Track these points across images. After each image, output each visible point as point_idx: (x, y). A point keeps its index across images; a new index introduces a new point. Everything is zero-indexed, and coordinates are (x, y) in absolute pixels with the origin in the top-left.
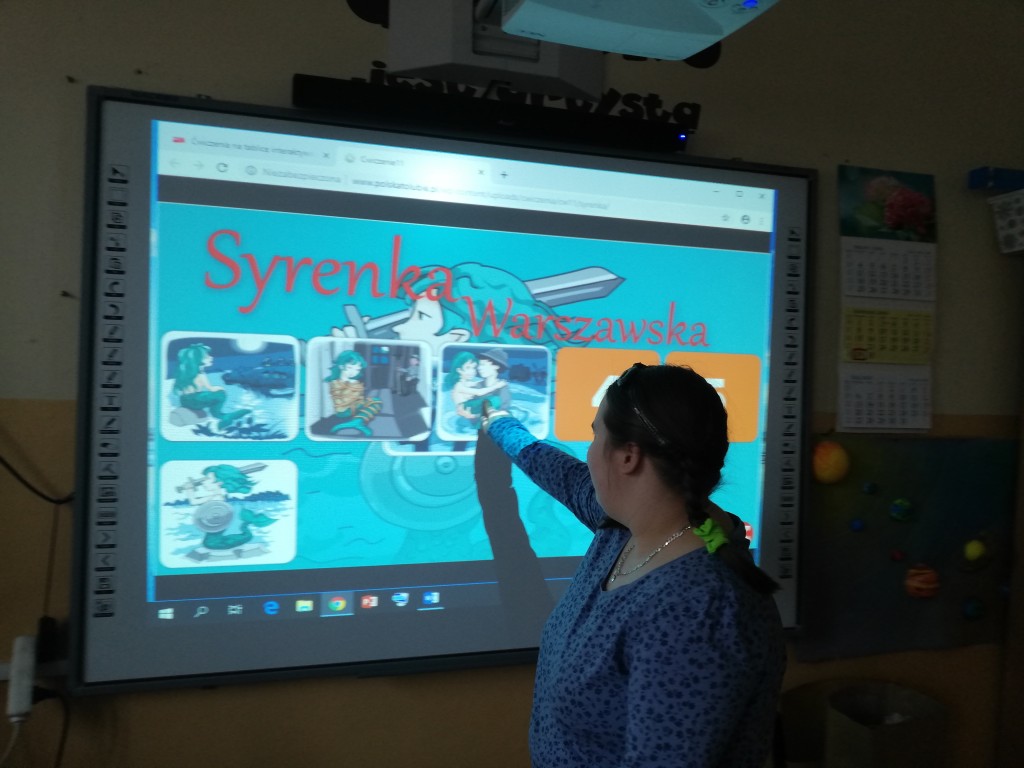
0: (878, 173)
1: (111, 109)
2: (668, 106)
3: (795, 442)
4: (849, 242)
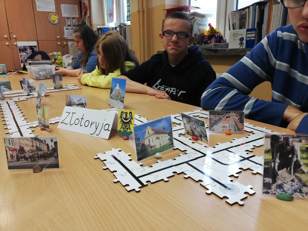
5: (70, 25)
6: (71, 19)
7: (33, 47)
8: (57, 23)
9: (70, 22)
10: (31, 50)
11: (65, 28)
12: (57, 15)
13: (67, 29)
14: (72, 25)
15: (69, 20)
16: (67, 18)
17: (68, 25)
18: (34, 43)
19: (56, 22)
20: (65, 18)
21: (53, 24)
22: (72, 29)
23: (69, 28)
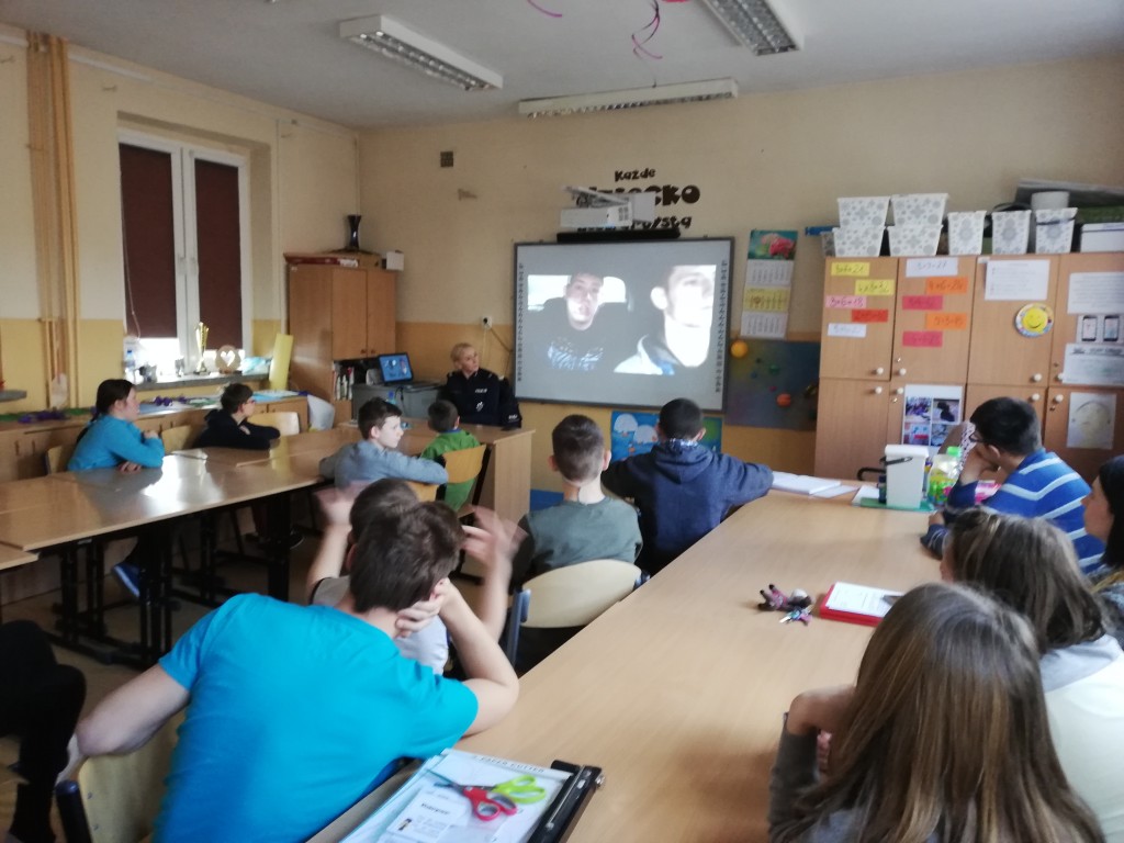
0: (769, 232)
1: (520, 249)
2: (679, 219)
3: (723, 342)
4: (751, 262)
5: (1093, 340)
6: (1101, 318)
7: (948, 403)
8: (1042, 332)
9: (1092, 329)
10: (940, 411)
11: (1070, 348)
12: (1048, 309)
13: (1078, 352)
14: (1100, 339)
15: (1092, 322)
16: (1086, 317)
17: (1084, 340)
18: (953, 392)
19: (1039, 330)
20: (1077, 316)
21: (1029, 337)
22: (1093, 352)
23: (1087, 347)
